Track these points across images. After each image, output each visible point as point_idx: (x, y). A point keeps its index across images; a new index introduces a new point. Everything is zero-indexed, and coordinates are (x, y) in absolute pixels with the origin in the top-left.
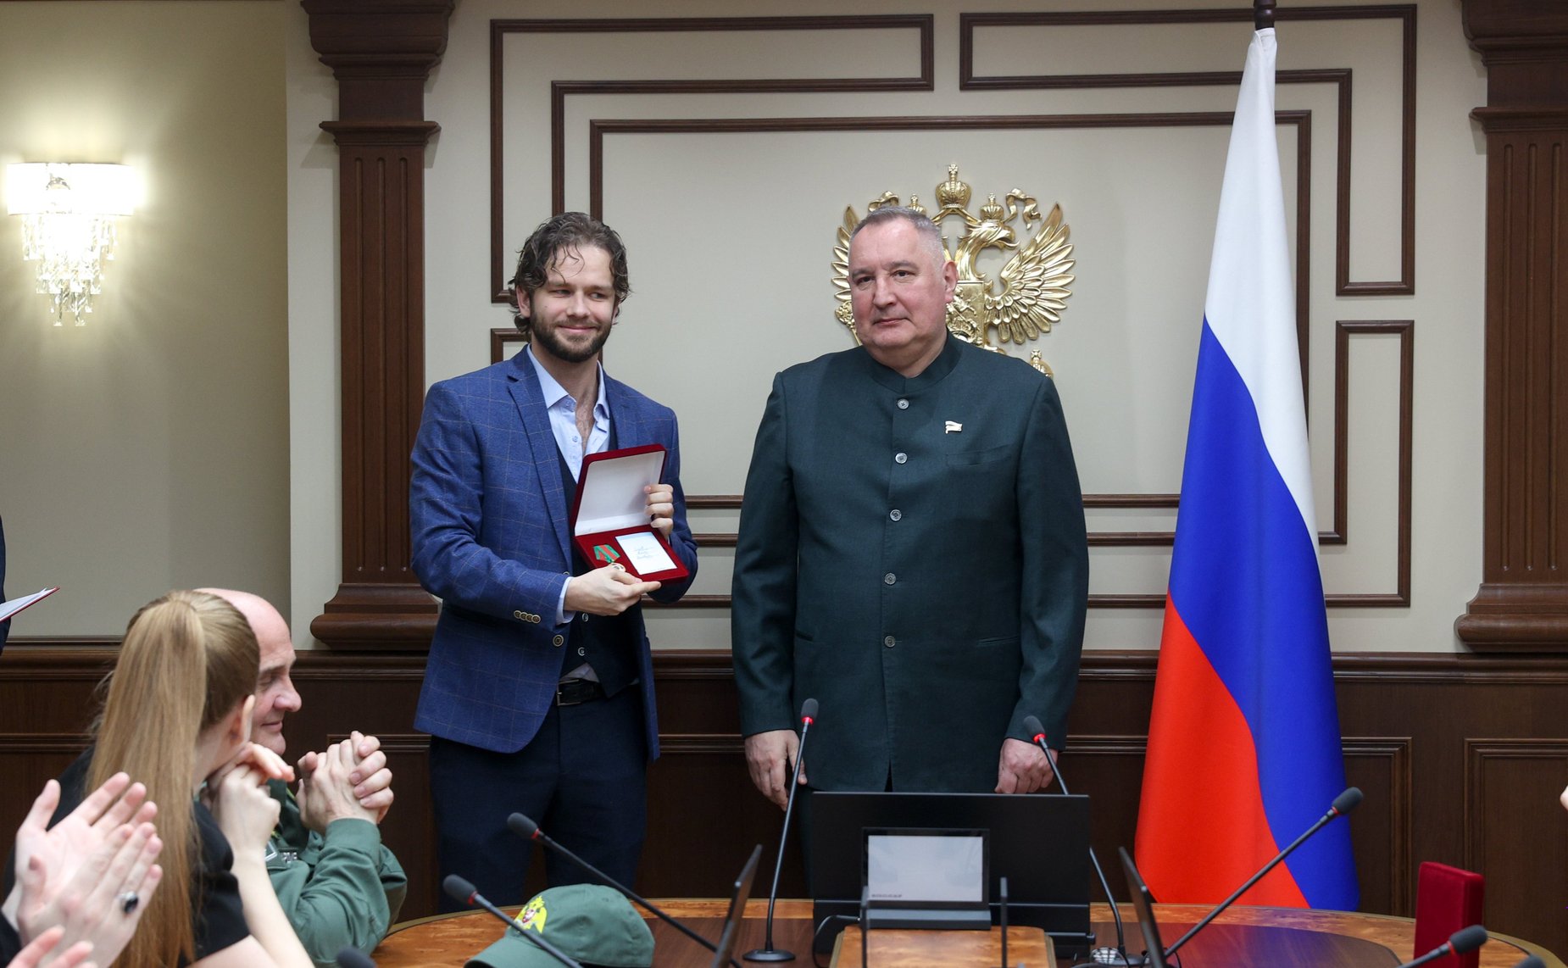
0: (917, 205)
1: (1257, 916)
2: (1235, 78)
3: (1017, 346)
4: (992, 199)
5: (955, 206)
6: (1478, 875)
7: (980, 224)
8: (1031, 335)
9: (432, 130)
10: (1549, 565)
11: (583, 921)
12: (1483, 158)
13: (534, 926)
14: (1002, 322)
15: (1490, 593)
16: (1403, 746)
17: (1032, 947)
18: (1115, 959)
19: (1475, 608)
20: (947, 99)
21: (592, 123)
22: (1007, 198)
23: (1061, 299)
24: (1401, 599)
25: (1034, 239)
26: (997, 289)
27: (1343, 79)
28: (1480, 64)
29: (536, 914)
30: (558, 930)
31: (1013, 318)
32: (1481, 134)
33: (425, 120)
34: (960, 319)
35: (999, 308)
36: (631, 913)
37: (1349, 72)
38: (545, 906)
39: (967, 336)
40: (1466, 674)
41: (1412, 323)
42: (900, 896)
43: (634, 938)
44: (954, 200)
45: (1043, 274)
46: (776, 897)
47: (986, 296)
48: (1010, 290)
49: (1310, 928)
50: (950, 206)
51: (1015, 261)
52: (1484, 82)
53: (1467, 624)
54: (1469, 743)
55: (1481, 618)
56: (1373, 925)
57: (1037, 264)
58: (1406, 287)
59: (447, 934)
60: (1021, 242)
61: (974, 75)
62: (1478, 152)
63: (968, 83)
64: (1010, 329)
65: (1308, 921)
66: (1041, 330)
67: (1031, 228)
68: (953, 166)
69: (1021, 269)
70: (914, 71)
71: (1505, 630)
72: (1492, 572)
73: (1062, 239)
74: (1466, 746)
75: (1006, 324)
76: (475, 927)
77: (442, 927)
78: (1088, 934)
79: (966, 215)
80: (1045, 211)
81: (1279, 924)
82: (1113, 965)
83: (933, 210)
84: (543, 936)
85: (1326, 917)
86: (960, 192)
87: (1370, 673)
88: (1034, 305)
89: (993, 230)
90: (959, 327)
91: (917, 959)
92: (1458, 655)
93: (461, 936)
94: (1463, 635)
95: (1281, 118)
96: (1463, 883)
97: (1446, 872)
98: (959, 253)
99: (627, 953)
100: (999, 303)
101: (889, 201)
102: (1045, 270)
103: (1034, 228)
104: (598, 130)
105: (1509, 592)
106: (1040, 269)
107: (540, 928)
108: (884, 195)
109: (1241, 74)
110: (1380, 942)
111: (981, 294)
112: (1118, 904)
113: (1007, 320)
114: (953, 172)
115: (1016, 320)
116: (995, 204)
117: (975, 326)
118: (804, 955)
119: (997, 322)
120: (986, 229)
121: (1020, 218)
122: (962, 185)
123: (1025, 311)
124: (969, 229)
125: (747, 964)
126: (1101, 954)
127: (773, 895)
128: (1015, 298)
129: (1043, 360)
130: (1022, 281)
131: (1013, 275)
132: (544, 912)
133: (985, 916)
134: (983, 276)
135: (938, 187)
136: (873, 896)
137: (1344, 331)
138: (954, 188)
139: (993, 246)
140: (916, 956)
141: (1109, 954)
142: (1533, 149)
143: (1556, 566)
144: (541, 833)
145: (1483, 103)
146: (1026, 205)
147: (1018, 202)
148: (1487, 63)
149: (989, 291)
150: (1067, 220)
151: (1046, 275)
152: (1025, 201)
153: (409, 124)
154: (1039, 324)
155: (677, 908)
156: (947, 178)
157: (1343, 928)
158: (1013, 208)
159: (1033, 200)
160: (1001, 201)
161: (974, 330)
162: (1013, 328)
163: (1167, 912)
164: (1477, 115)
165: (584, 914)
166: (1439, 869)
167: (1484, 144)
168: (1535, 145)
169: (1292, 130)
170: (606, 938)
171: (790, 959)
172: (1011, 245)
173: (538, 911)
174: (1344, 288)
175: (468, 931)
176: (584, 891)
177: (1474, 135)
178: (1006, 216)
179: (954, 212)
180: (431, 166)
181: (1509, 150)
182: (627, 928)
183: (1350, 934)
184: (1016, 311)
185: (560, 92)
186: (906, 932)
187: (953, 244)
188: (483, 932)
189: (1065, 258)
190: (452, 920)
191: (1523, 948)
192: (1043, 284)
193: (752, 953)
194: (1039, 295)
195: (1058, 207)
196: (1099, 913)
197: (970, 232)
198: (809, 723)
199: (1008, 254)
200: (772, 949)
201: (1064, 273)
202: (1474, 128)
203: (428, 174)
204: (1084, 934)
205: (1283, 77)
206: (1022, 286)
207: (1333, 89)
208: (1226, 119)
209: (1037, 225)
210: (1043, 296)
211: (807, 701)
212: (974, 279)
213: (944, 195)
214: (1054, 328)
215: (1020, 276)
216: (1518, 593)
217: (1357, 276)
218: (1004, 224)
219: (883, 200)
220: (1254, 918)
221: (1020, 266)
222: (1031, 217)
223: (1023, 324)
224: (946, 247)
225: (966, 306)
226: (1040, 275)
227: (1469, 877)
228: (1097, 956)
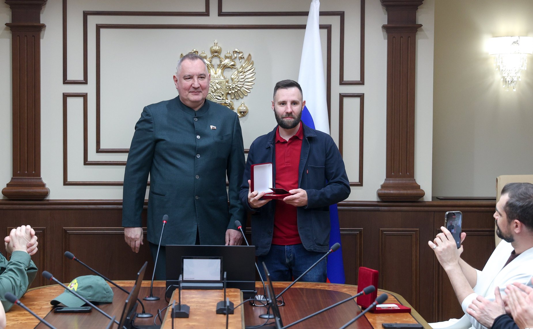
0: (204, 54)
1: (310, 285)
2: (306, 14)
3: (237, 100)
4: (228, 52)
5: (216, 54)
6: (377, 271)
7: (225, 60)
8: (241, 97)
9: (43, 26)
10: (407, 173)
11: (90, 287)
12: (386, 41)
13: (74, 289)
14: (232, 92)
15: (388, 182)
16: (360, 231)
17: (236, 295)
18: (263, 299)
19: (383, 187)
20: (214, 19)
21: (97, 25)
22: (233, 52)
23: (251, 85)
24: (360, 183)
25: (242, 65)
26: (230, 81)
27: (342, 14)
28: (385, 10)
29: (74, 285)
30: (81, 290)
31: (235, 91)
32: (385, 33)
33: (41, 23)
34: (218, 91)
35: (231, 88)
36: (106, 285)
37: (344, 12)
38: (77, 282)
39: (220, 97)
40: (380, 208)
41: (364, 94)
42: (194, 278)
43: (107, 293)
44: (216, 52)
45: (245, 77)
46: (154, 280)
47: (227, 84)
48: (234, 82)
49: (326, 289)
50: (215, 54)
51: (236, 72)
52: (386, 16)
53: (380, 192)
54: (381, 230)
55: (385, 190)
56: (347, 288)
57: (243, 73)
58: (362, 82)
59: (45, 292)
60: (238, 66)
61: (223, 11)
62: (384, 39)
63: (221, 14)
64: (234, 95)
65: (326, 287)
66: (244, 95)
67: (241, 61)
68: (216, 41)
69: (238, 75)
70: (203, 10)
71: (392, 194)
72: (389, 175)
73: (251, 65)
74: (380, 231)
75: (233, 93)
76: (55, 290)
77: (44, 290)
78: (255, 291)
79: (220, 57)
80: (246, 56)
81: (317, 288)
82: (262, 301)
83: (209, 55)
84: (77, 292)
85: (332, 285)
86: (218, 49)
87: (350, 207)
88: (242, 87)
89: (229, 62)
90: (218, 94)
91: (197, 299)
92: (378, 202)
93: (50, 293)
94: (380, 195)
95: (321, 27)
96: (372, 273)
97: (367, 270)
98: (218, 69)
99: (105, 297)
100: (231, 86)
101: (195, 52)
102: (246, 75)
103: (242, 61)
104: (99, 27)
105: (394, 181)
106: (244, 75)
107: (76, 290)
108: (193, 50)
109: (308, 12)
110: (348, 293)
111: (225, 83)
112: (265, 282)
113: (233, 92)
114: (216, 43)
115: (236, 92)
116: (229, 54)
117: (223, 94)
118: (163, 298)
119: (230, 92)
120: (226, 62)
121: (238, 58)
122: (219, 47)
123: (239, 89)
124: (221, 61)
125: (144, 301)
126: (258, 297)
127: (153, 279)
128: (236, 85)
129: (245, 105)
130: (238, 79)
131: (235, 77)
132: (77, 284)
133: (221, 285)
134: (226, 77)
135: (211, 48)
136: (185, 278)
137: (342, 97)
138: (216, 48)
139: (229, 67)
140: (198, 297)
141: (261, 297)
142: (402, 38)
143: (409, 173)
144: (76, 258)
145: (386, 23)
146: (239, 54)
147: (237, 53)
148: (387, 10)
149: (227, 82)
150: (253, 59)
151: (246, 77)
152: (239, 53)
153: (35, 24)
154: (244, 93)
155: (121, 283)
156: (214, 45)
157: (337, 289)
158: (235, 55)
159: (242, 52)
160: (232, 53)
161: (223, 95)
162: (235, 94)
163: (282, 284)
164: (384, 27)
165: (90, 285)
166: (365, 269)
167: (386, 36)
168: (402, 37)
169: (325, 31)
170: (98, 293)
171: (158, 299)
172: (235, 67)
173: (75, 284)
174: (342, 83)
175: (53, 291)
176: (90, 277)
177: (383, 34)
178: (233, 57)
179: (216, 56)
180: (43, 38)
181: (394, 38)
182: (105, 289)
183: (339, 291)
184: (236, 89)
185: (86, 14)
186: (196, 290)
187: (216, 67)
188: (57, 291)
189: (252, 72)
190: (47, 288)
191: (393, 295)
192: (245, 80)
193: (146, 297)
194: (244, 84)
195: (250, 55)
196: (258, 285)
197: (221, 63)
198: (165, 222)
199: (234, 70)
200: (152, 296)
201: (252, 76)
202: (383, 31)
203: (42, 41)
204: (253, 291)
205: (322, 14)
206: (238, 81)
207: (338, 18)
208: (304, 27)
209: (243, 61)
210: (245, 84)
211: (165, 215)
212: (222, 78)
213: (213, 50)
214: (249, 94)
215: (238, 77)
216: (397, 182)
217: (346, 78)
218: (233, 60)
219: (193, 52)
220: (309, 286)
221: (238, 74)
222: (241, 58)
223: (239, 93)
224: (214, 68)
225: (220, 87)
226: (244, 77)
227: (374, 272)
228: (257, 298)
